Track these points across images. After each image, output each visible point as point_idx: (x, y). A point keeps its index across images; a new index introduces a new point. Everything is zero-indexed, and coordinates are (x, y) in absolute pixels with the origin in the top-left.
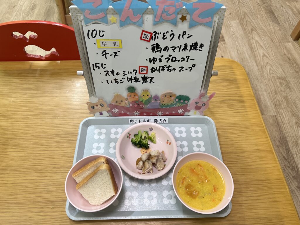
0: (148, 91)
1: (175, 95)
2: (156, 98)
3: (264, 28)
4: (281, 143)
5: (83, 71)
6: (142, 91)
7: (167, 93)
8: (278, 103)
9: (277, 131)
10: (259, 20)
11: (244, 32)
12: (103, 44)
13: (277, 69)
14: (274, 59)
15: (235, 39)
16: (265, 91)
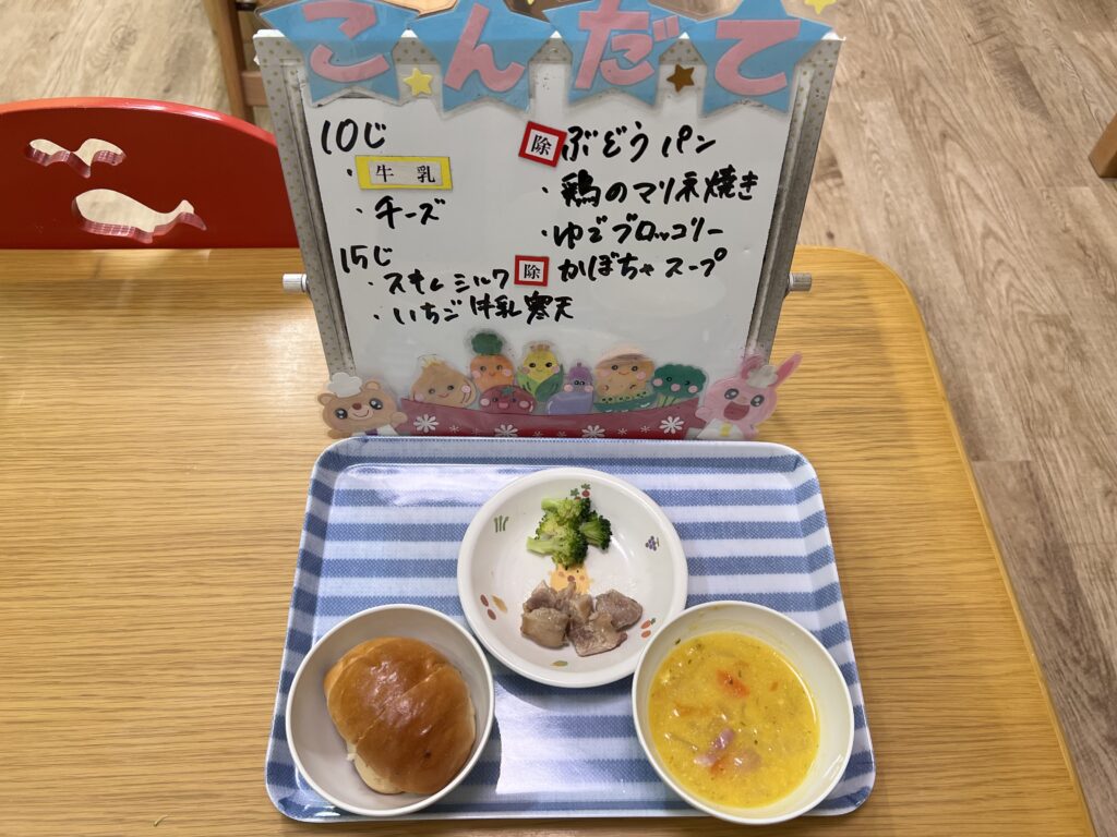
0: (552, 348)
1: (651, 364)
2: (581, 375)
3: (988, 127)
4: (1047, 570)
5: (305, 276)
6: (529, 351)
7: (620, 357)
8: (1038, 415)
9: (1033, 523)
10: (971, 100)
11: (913, 143)
12: (381, 172)
13: (1037, 286)
14: (1024, 249)
15: (879, 169)
16: (991, 367)
